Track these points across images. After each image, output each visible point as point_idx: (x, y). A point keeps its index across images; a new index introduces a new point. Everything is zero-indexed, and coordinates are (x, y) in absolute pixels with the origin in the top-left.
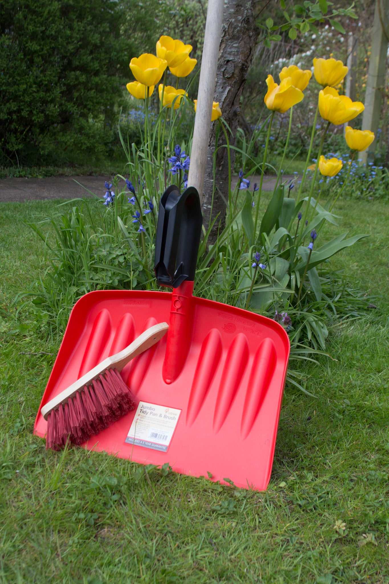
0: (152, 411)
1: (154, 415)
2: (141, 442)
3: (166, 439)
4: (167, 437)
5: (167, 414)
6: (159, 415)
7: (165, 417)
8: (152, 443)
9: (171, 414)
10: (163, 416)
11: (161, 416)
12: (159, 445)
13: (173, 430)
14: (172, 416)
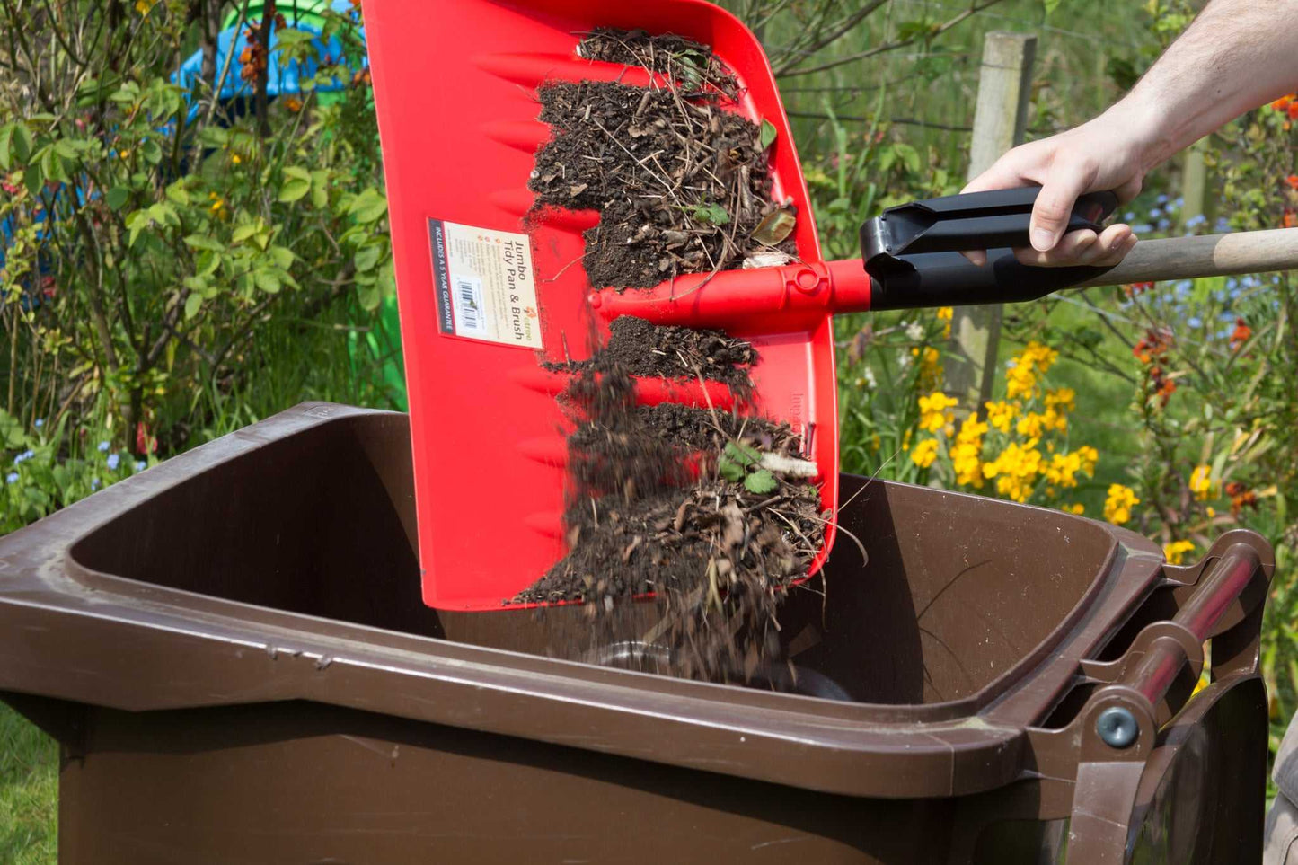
0: (518, 273)
1: (511, 281)
2: (442, 262)
3: (468, 325)
4: (474, 326)
5: (523, 315)
6: (515, 292)
7: (516, 311)
8: (449, 290)
9: (528, 325)
10: (516, 305)
11: (514, 298)
12: (451, 310)
13: (492, 338)
14: (523, 330)
